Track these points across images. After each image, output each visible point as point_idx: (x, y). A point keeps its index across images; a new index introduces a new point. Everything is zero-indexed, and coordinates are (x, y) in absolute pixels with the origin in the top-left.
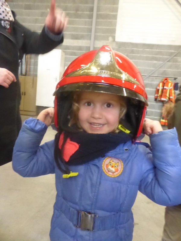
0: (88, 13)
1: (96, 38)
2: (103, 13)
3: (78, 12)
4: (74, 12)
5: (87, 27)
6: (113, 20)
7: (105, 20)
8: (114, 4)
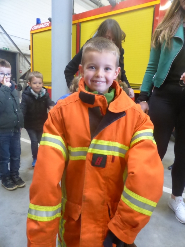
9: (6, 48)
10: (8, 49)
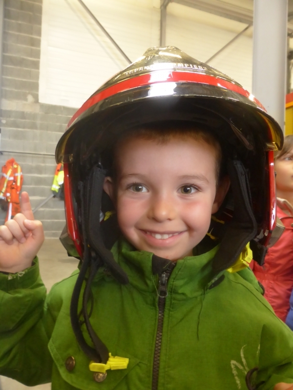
1: (4, 95)
6: (33, 70)
8: (33, 45)
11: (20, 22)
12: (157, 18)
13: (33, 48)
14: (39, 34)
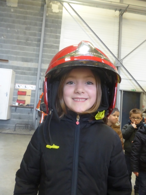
0: (36, 42)
1: (42, 62)
2: (48, 44)
3: (28, 41)
4: (25, 41)
5: (35, 53)
7: (50, 49)
8: (57, 38)
9: (134, 90)
10: (135, 90)
11: (52, 29)
12: (117, 20)
13: (57, 40)
14: (60, 33)
